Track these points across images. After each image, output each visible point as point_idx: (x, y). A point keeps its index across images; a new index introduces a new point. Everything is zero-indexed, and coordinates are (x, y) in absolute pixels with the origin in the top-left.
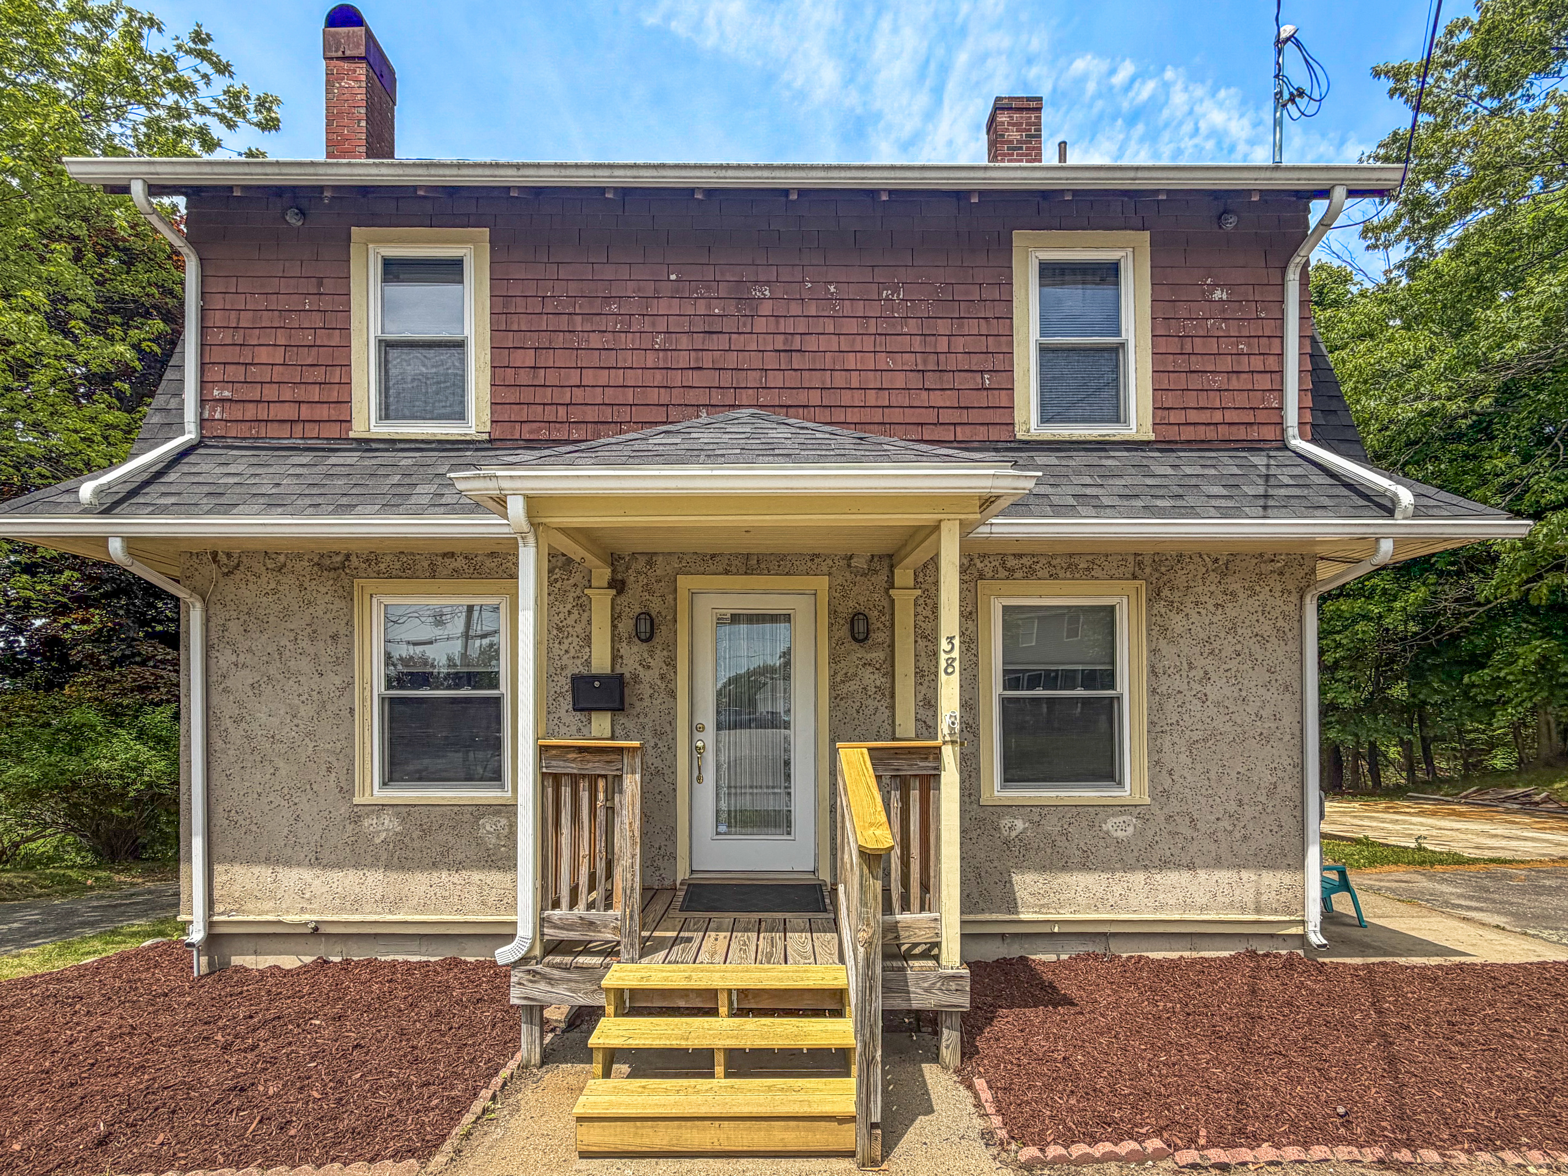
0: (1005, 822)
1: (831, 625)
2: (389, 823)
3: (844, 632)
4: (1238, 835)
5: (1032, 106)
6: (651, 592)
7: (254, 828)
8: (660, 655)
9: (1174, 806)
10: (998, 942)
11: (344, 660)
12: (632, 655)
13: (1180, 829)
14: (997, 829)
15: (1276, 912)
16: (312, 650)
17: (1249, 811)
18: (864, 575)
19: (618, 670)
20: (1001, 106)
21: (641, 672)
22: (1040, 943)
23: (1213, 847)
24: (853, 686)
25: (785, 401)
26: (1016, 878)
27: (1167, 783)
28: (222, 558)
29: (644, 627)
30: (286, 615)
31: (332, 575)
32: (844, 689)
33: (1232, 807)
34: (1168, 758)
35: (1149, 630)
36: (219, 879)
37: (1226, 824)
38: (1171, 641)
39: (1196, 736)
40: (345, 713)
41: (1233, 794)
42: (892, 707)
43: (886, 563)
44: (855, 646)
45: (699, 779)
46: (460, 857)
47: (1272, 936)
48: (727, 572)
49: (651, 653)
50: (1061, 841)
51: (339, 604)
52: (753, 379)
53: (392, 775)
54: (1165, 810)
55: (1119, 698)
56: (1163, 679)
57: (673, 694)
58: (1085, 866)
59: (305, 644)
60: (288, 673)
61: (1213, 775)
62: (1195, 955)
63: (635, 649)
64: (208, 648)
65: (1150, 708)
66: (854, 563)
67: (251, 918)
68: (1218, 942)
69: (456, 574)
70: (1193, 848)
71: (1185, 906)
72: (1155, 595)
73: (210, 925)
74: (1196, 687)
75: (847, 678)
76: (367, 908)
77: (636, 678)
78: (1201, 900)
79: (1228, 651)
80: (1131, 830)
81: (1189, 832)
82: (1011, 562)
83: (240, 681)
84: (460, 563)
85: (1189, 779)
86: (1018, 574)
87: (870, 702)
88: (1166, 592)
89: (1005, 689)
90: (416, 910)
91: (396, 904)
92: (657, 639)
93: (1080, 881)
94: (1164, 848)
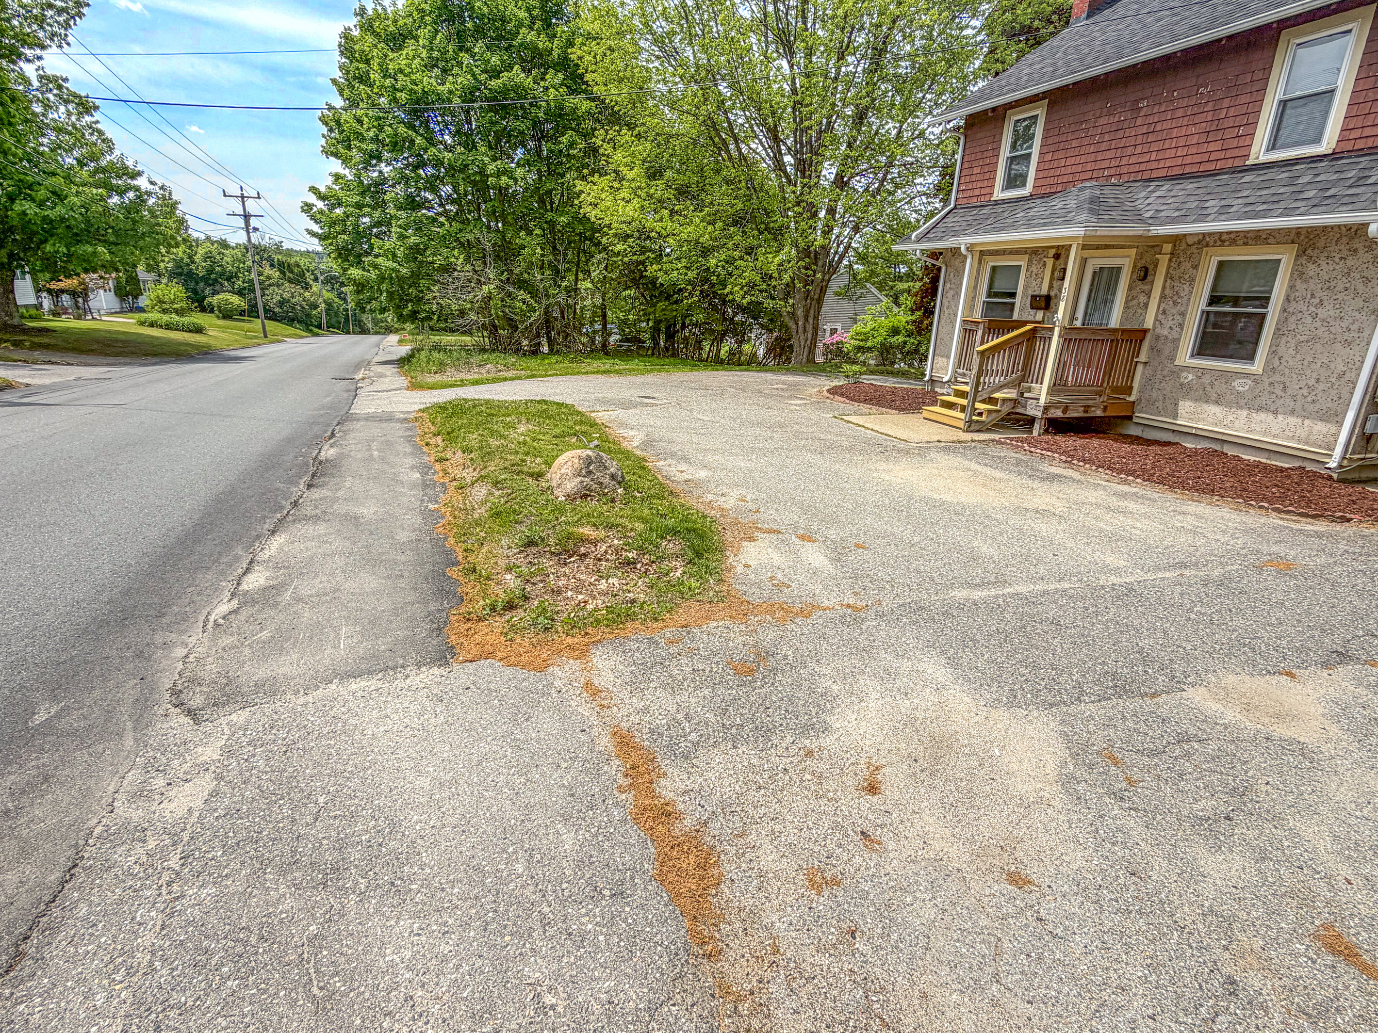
0: (1184, 374)
1: (1133, 272)
3: (1137, 276)
4: (1309, 399)
7: (945, 345)
9: (1277, 377)
10: (1170, 434)
12: (1056, 286)
13: (1275, 391)
14: (1179, 378)
15: (1320, 447)
17: (1321, 386)
18: (1153, 247)
19: (1049, 293)
21: (1058, 293)
22: (1190, 438)
23: (1292, 403)
24: (1135, 302)
25: (1140, 160)
26: (1181, 403)
27: (1276, 362)
32: (1130, 304)
33: (1312, 382)
34: (1282, 350)
35: (1292, 274)
36: (935, 361)
37: (1305, 392)
38: (1306, 281)
39: (1302, 338)
41: (1314, 375)
42: (1146, 313)
44: (1140, 283)
47: (1318, 461)
48: (1097, 248)
50: (1209, 388)
52: (1130, 151)
54: (1271, 380)
55: (1267, 314)
56: (1293, 304)
58: (1217, 402)
61: (1306, 363)
62: (1268, 462)
63: (1058, 284)
64: (945, 282)
65: (1279, 320)
68: (1284, 458)
69: (1010, 253)
70: (1279, 402)
71: (1265, 433)
72: (1302, 253)
73: (931, 376)
74: (1312, 309)
75: (1133, 298)
78: (1273, 432)
79: (1340, 287)
80: (1247, 387)
81: (1280, 393)
82: (1224, 237)
83: (950, 294)
85: (1291, 363)
86: (1227, 243)
87: (1140, 311)
88: (1309, 251)
89: (1206, 306)
93: (1214, 410)
94: (1264, 399)
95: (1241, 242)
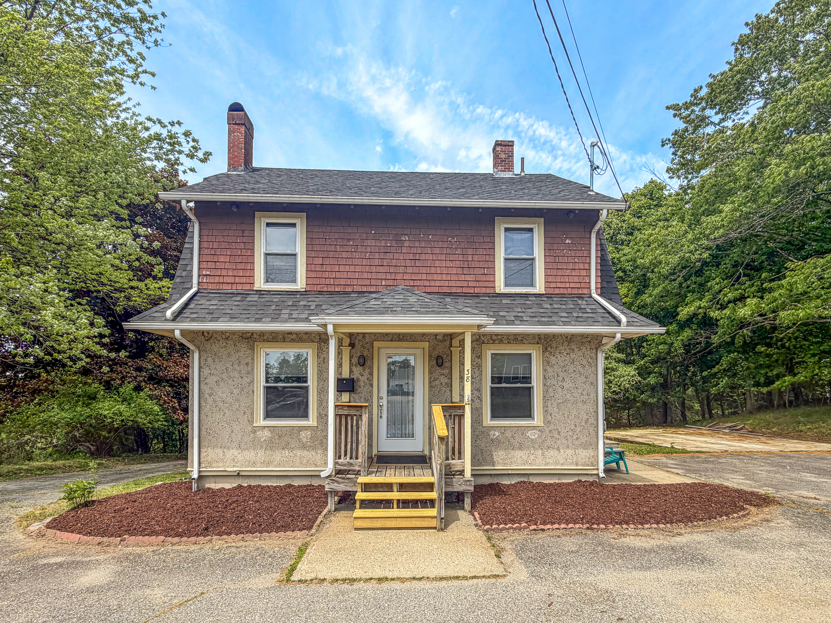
0: (492, 433)
1: (429, 360)
2: (267, 433)
3: (434, 362)
4: (575, 437)
5: (510, 144)
6: (364, 348)
7: (216, 435)
8: (367, 371)
9: (552, 427)
10: (489, 478)
11: (251, 372)
12: (357, 370)
13: (554, 435)
14: (489, 435)
15: (588, 465)
16: (238, 368)
17: (578, 429)
18: (442, 342)
19: (352, 377)
20: (498, 144)
21: (360, 377)
22: (505, 478)
23: (566, 442)
24: (437, 382)
25: (413, 278)
26: (494, 454)
27: (550, 418)
28: (206, 334)
29: (361, 361)
30: (229, 355)
31: (247, 340)
32: (434, 384)
33: (573, 427)
34: (550, 409)
35: (543, 362)
36: (203, 455)
37: (571, 433)
38: (552, 367)
39: (560, 401)
40: (251, 392)
41: (573, 422)
42: (451, 391)
43: (449, 337)
44: (438, 368)
45: (381, 417)
46: (293, 446)
47: (587, 474)
48: (392, 341)
49: (364, 370)
50: (512, 440)
51: (249, 351)
52: (401, 270)
53: (268, 415)
54: (549, 428)
55: (533, 387)
56: (548, 380)
57: (372, 385)
58: (520, 448)
59: (236, 366)
60: (230, 377)
61: (566, 415)
62: (560, 482)
63: (358, 369)
64: (200, 367)
65: (543, 391)
66: (438, 337)
67: (215, 469)
68: (568, 477)
69: (293, 340)
70: (559, 442)
71: (556, 463)
72: (545, 350)
73: (200, 472)
74: (560, 383)
75: (435, 380)
76: (258, 465)
77: (358, 380)
78: (561, 462)
79: (571, 370)
80: (537, 435)
81: (557, 436)
82: (494, 338)
83: (212, 380)
84: (294, 336)
85: (558, 417)
86: (497, 342)
87: (443, 388)
88: (549, 349)
89: (492, 383)
90: (276, 466)
91: (269, 464)
92: (366, 365)
93: (519, 454)
94: (549, 442)
95: (506, 342)
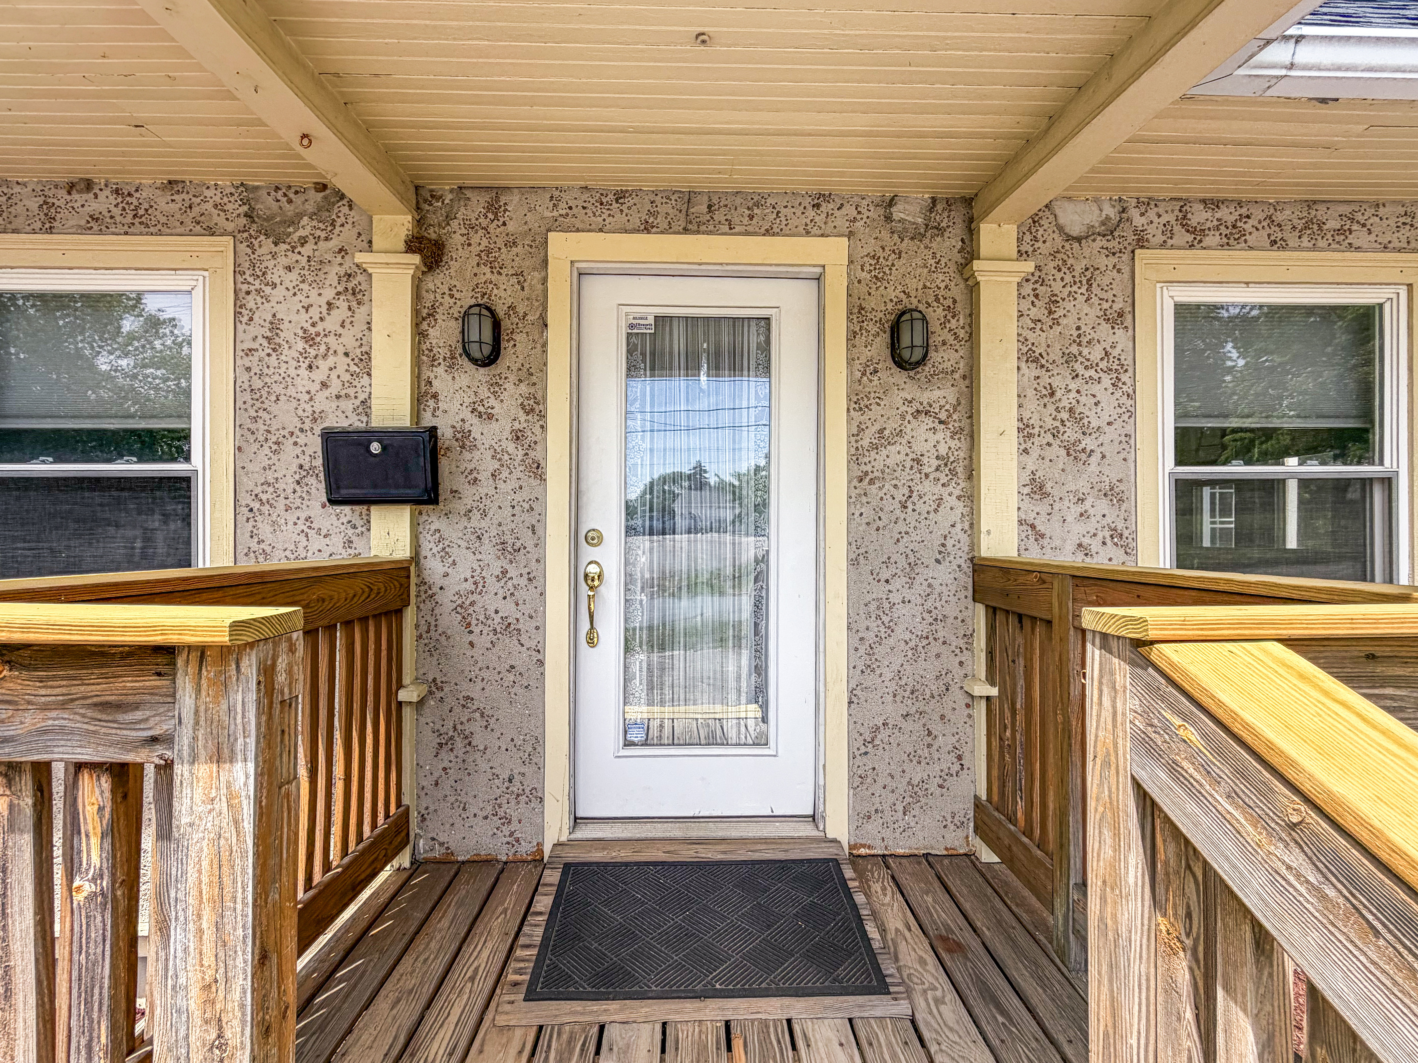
1: (852, 336)
3: (879, 347)
6: (496, 267)
8: (513, 393)
12: (458, 389)
18: (918, 236)
19: (428, 421)
21: (476, 427)
24: (894, 454)
29: (480, 332)
32: (878, 461)
42: (971, 498)
43: (958, 215)
44: (900, 376)
45: (592, 641)
48: (647, 228)
49: (495, 386)
55: (1388, 482)
57: (537, 470)
63: (463, 380)
66: (898, 213)
69: (97, 224)
75: (883, 439)
77: (464, 438)
82: (1198, 216)
84: (104, 203)
86: (1212, 239)
87: (927, 487)
89: (1179, 462)
92: (508, 359)
95: (1259, 237)
